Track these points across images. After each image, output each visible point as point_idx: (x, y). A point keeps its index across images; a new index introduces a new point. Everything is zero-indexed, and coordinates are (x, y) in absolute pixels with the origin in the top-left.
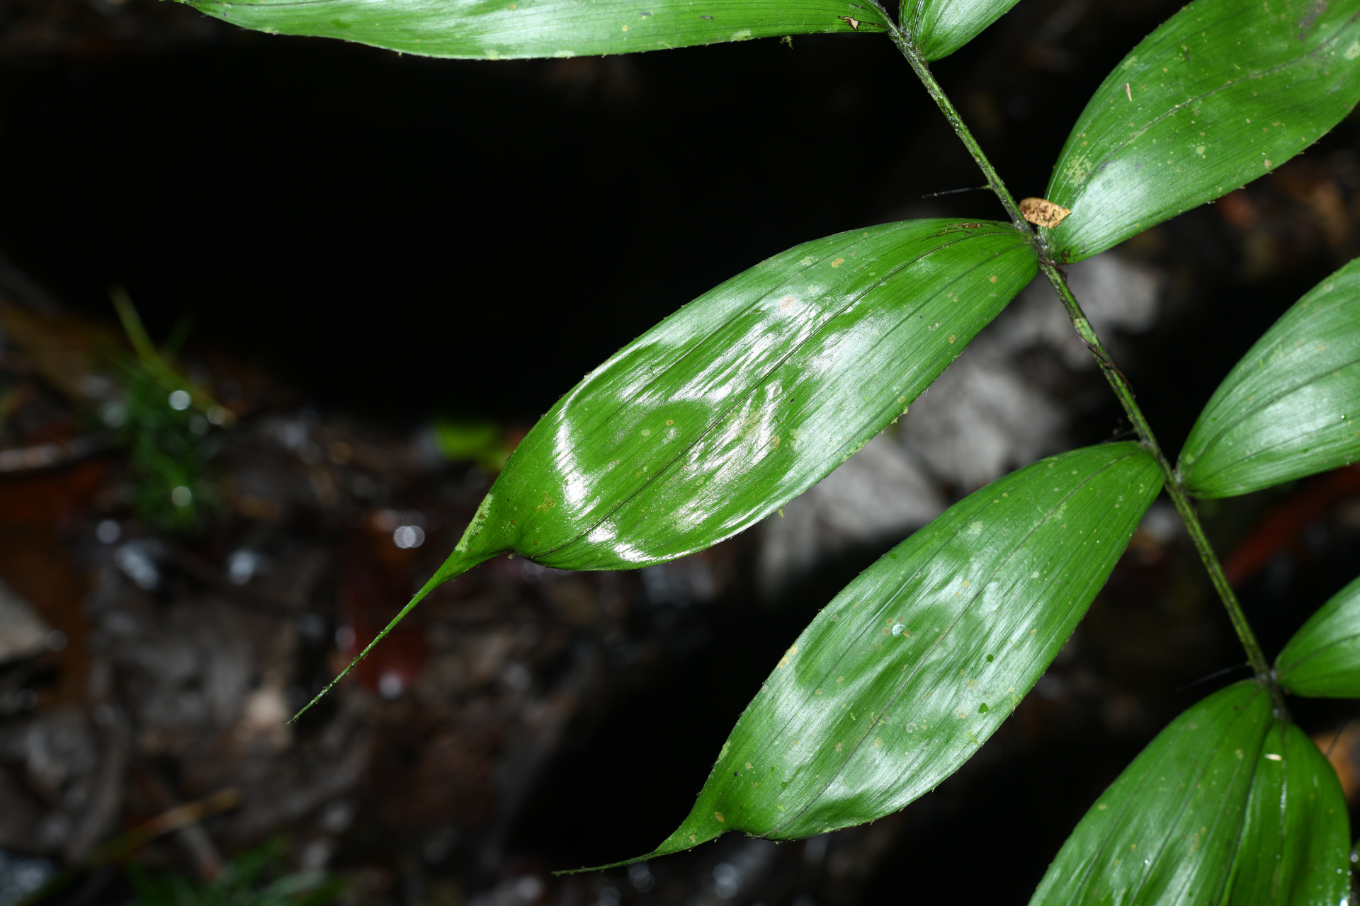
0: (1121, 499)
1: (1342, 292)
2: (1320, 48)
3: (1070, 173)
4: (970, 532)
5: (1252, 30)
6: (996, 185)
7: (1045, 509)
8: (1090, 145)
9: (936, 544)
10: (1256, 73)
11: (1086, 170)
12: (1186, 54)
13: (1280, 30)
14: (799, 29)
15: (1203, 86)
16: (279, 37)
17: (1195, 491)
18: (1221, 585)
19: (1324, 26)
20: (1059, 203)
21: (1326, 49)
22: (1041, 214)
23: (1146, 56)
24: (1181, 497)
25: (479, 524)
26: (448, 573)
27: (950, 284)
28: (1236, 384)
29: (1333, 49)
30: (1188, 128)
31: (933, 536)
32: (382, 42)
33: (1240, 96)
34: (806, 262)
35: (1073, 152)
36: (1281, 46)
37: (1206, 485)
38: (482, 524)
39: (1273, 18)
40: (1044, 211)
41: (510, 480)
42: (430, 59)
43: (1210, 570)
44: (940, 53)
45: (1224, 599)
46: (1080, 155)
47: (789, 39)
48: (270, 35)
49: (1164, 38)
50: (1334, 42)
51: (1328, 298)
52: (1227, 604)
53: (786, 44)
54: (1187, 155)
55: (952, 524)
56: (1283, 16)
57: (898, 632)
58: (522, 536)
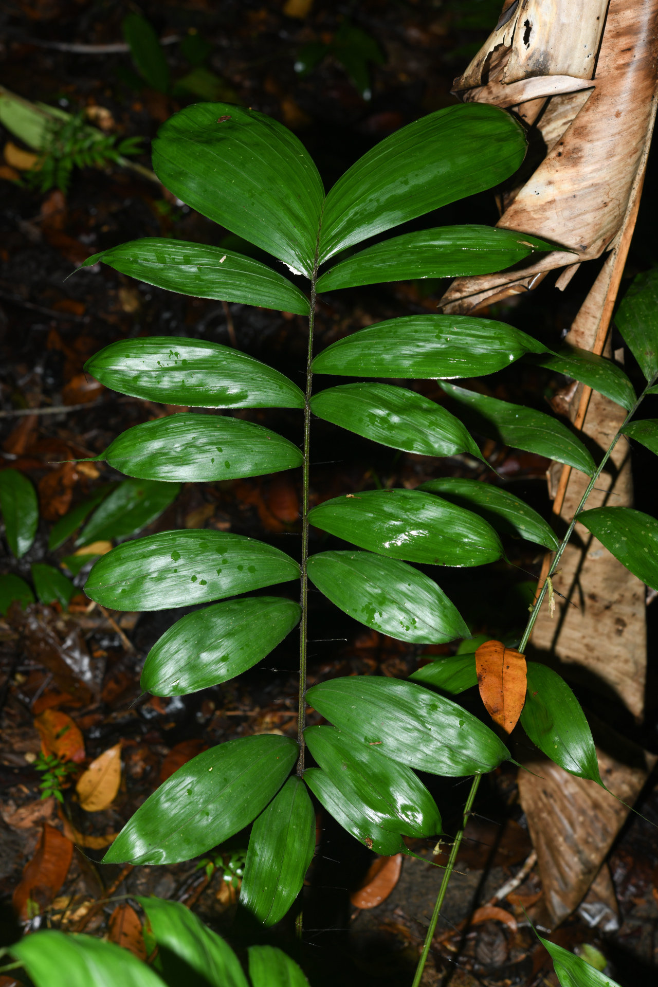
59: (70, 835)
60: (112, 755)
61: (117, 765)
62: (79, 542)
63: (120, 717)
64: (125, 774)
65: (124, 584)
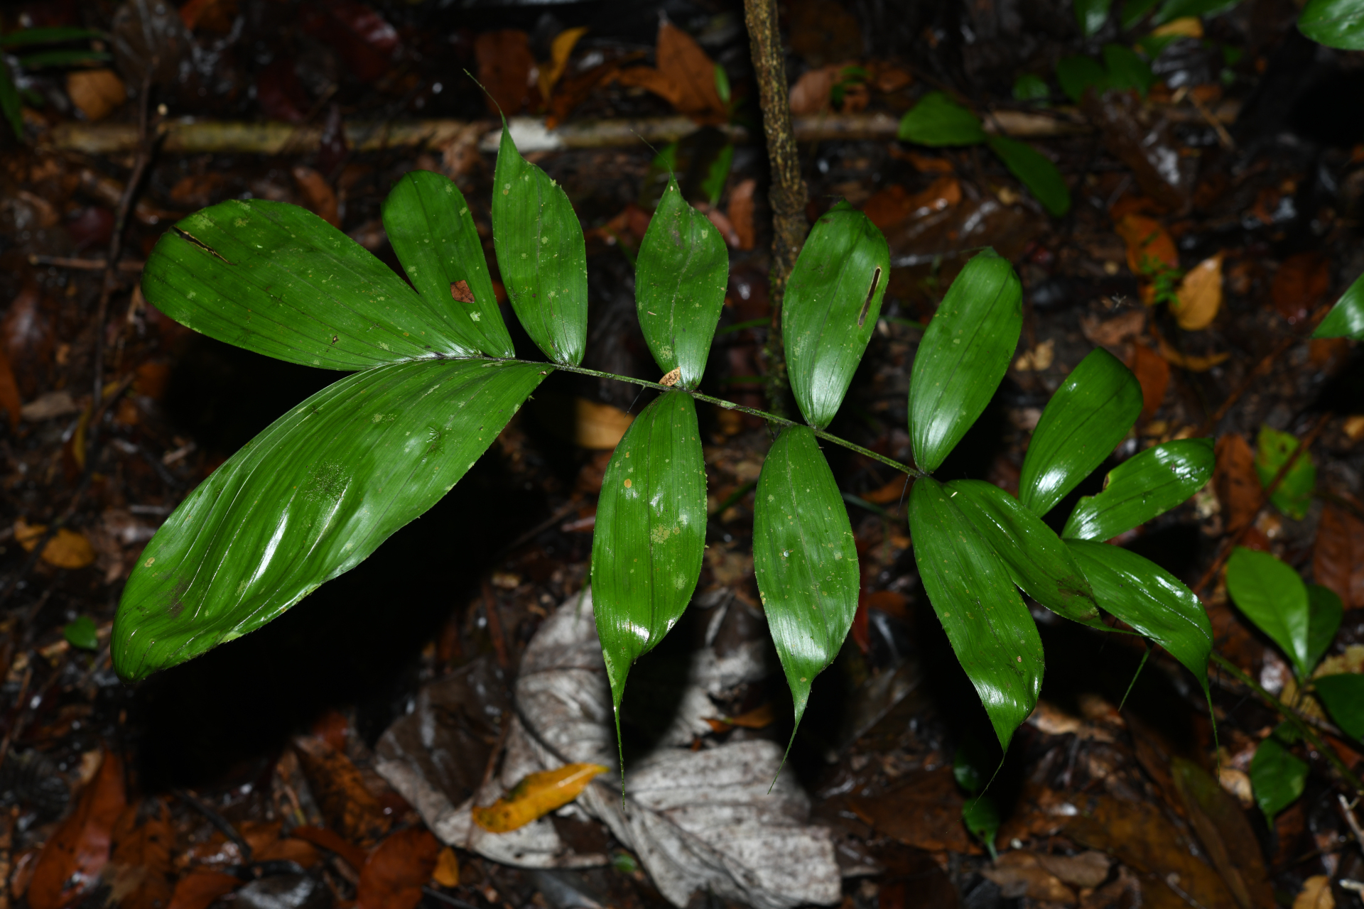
0: (804, 443)
1: (792, 310)
2: (692, 244)
3: (664, 356)
4: (771, 501)
5: (665, 260)
6: (646, 384)
7: (785, 469)
8: (660, 342)
9: (764, 516)
10: (684, 270)
11: (668, 349)
12: (655, 285)
13: (673, 252)
14: (531, 390)
15: (673, 287)
16: (371, 556)
17: (823, 425)
18: (868, 453)
19: (685, 237)
20: (672, 369)
21: (695, 243)
22: (671, 380)
23: (643, 298)
24: (822, 433)
25: (611, 666)
26: (618, 699)
27: (672, 423)
28: (795, 375)
29: (697, 241)
30: (685, 303)
31: (761, 515)
32: (408, 520)
33: (687, 280)
34: (617, 465)
35: (657, 350)
36: (680, 256)
37: (825, 417)
38: (612, 665)
39: (666, 251)
40: (671, 377)
41: (606, 635)
42: (431, 509)
43: (859, 451)
44: (580, 357)
45: (875, 458)
46: (661, 347)
47: (531, 397)
48: (367, 559)
49: (642, 288)
50: (695, 238)
51: (790, 317)
52: (878, 459)
53: (531, 399)
54: (696, 311)
55: (762, 506)
56: (668, 248)
57: (787, 554)
58: (632, 649)
59: (1167, 353)
60: (1211, 265)
61: (1217, 279)
62: (1158, 19)
63: (1218, 225)
64: (1227, 292)
65: (1351, 17)
